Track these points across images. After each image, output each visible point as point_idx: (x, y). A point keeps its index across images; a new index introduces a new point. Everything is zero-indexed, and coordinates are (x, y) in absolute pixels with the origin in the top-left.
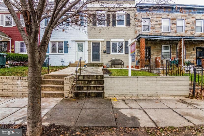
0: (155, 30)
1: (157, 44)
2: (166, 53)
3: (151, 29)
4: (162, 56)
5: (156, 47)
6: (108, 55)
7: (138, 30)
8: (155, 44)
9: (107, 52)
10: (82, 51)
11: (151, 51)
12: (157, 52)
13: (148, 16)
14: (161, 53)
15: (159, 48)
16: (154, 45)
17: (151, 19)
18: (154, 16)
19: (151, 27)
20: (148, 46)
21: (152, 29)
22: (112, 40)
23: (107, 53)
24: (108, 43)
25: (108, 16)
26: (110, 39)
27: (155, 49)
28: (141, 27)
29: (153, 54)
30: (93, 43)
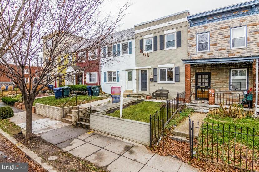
0: (217, 47)
1: (221, 68)
2: (238, 81)
3: (211, 47)
4: (230, 85)
5: (220, 72)
6: (155, 83)
7: (192, 51)
8: (217, 68)
9: (154, 80)
10: (131, 80)
11: (211, 79)
12: (221, 80)
13: (206, 29)
14: (228, 82)
15: (225, 74)
16: (216, 70)
17: (211, 32)
18: (217, 27)
19: (211, 43)
20: (206, 72)
21: (213, 46)
22: (160, 66)
23: (154, 82)
24: (155, 70)
25: (155, 38)
26: (157, 65)
27: (218, 76)
28: (195, 47)
29: (214, 82)
30: (141, 71)
